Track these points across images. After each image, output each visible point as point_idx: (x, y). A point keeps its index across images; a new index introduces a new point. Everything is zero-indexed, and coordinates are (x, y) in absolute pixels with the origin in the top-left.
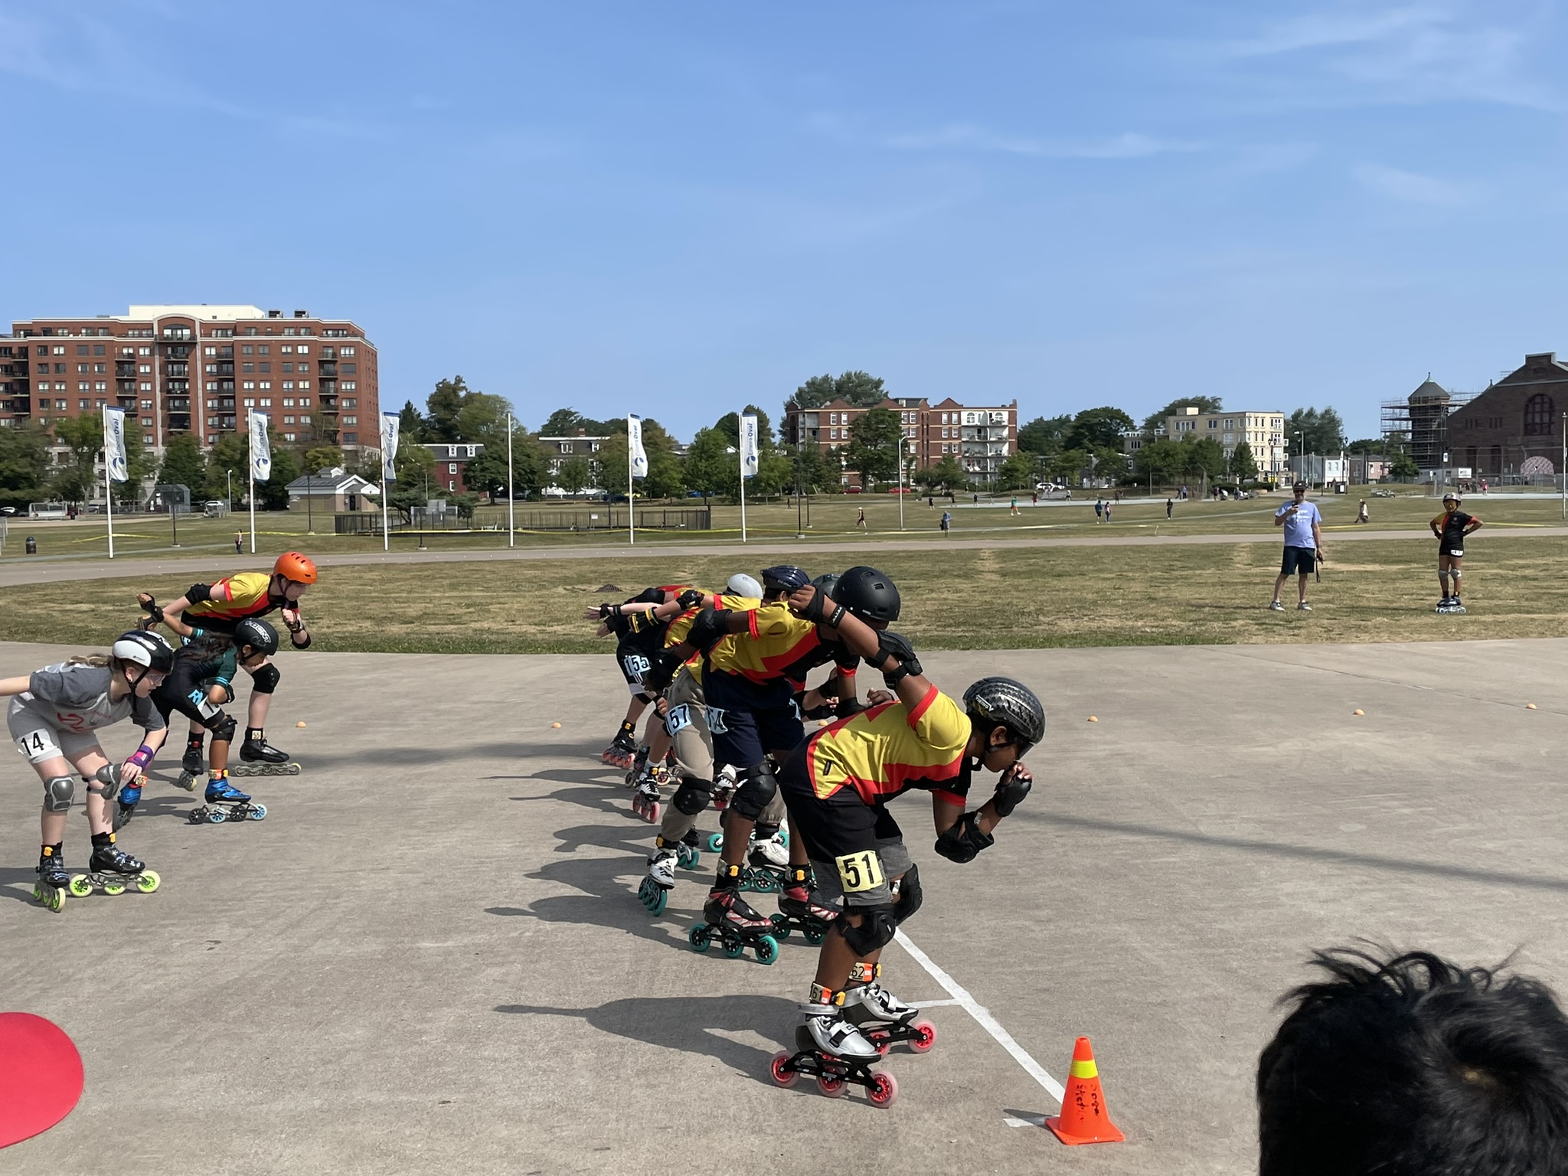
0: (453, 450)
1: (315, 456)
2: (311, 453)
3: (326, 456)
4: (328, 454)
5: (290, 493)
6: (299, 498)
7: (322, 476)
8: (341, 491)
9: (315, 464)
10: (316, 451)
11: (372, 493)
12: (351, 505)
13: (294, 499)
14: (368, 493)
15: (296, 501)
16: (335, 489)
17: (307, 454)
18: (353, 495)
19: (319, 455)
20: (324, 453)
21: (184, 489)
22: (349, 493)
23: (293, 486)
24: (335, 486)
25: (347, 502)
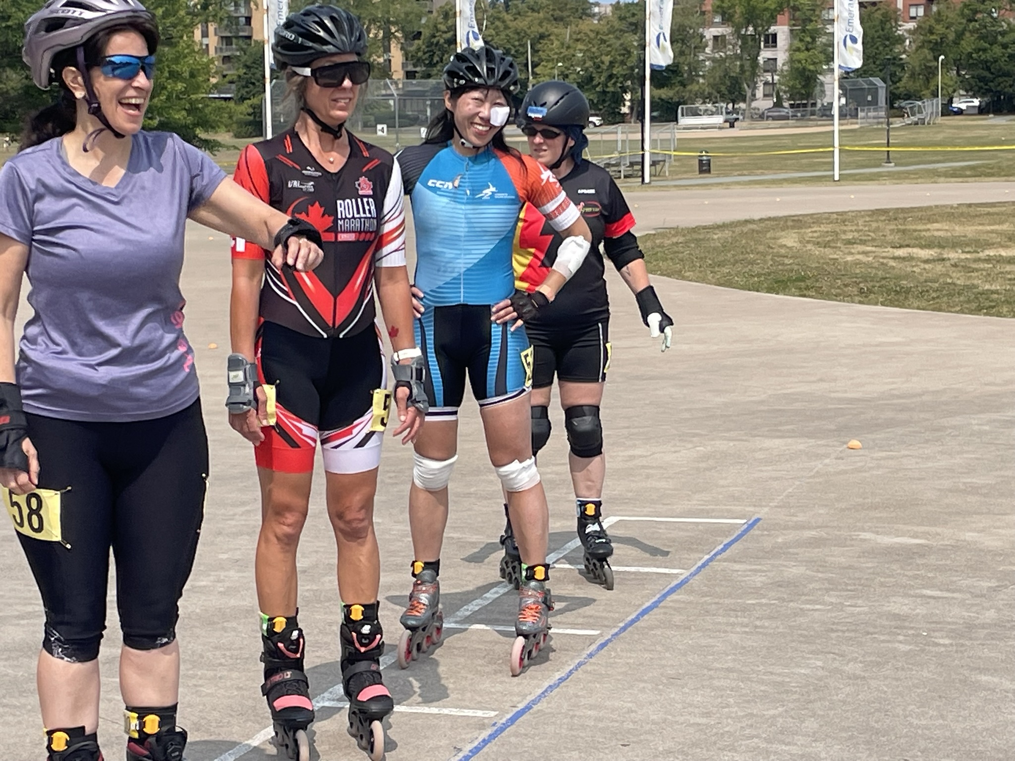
21: (879, 85)
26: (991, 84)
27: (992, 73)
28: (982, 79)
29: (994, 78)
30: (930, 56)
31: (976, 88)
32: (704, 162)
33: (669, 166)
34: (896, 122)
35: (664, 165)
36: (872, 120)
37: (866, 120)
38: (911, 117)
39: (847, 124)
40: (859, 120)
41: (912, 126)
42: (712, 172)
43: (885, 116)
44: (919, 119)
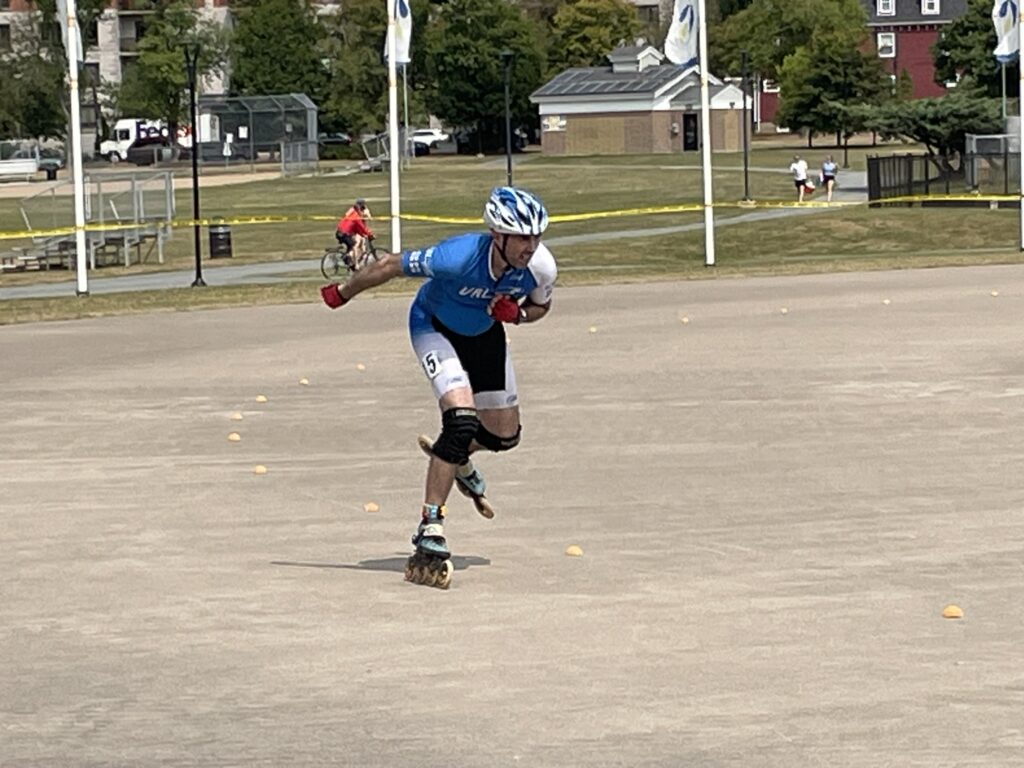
1: (575, 21)
2: (564, 14)
3: (602, 19)
4: (608, 14)
5: (542, 110)
6: (564, 123)
7: (617, 68)
8: (664, 105)
9: (577, 40)
10: (580, 9)
11: (735, 107)
12: (686, 138)
13: (552, 125)
14: (729, 107)
15: (557, 129)
16: (652, 99)
17: (556, 18)
18: (692, 113)
19: (587, 18)
20: (599, 12)
21: (307, 106)
22: (683, 108)
23: (548, 93)
24: (652, 91)
25: (676, 131)
26: (478, 105)
27: (478, 86)
28: (462, 96)
29: (482, 95)
30: (375, 60)
31: (453, 112)
32: (221, 237)
33: (164, 246)
34: (343, 168)
35: (154, 245)
36: (301, 164)
37: (293, 165)
38: (370, 159)
39: (251, 172)
40: (282, 165)
41: (373, 173)
42: (234, 255)
43: (317, 158)
44: (382, 162)
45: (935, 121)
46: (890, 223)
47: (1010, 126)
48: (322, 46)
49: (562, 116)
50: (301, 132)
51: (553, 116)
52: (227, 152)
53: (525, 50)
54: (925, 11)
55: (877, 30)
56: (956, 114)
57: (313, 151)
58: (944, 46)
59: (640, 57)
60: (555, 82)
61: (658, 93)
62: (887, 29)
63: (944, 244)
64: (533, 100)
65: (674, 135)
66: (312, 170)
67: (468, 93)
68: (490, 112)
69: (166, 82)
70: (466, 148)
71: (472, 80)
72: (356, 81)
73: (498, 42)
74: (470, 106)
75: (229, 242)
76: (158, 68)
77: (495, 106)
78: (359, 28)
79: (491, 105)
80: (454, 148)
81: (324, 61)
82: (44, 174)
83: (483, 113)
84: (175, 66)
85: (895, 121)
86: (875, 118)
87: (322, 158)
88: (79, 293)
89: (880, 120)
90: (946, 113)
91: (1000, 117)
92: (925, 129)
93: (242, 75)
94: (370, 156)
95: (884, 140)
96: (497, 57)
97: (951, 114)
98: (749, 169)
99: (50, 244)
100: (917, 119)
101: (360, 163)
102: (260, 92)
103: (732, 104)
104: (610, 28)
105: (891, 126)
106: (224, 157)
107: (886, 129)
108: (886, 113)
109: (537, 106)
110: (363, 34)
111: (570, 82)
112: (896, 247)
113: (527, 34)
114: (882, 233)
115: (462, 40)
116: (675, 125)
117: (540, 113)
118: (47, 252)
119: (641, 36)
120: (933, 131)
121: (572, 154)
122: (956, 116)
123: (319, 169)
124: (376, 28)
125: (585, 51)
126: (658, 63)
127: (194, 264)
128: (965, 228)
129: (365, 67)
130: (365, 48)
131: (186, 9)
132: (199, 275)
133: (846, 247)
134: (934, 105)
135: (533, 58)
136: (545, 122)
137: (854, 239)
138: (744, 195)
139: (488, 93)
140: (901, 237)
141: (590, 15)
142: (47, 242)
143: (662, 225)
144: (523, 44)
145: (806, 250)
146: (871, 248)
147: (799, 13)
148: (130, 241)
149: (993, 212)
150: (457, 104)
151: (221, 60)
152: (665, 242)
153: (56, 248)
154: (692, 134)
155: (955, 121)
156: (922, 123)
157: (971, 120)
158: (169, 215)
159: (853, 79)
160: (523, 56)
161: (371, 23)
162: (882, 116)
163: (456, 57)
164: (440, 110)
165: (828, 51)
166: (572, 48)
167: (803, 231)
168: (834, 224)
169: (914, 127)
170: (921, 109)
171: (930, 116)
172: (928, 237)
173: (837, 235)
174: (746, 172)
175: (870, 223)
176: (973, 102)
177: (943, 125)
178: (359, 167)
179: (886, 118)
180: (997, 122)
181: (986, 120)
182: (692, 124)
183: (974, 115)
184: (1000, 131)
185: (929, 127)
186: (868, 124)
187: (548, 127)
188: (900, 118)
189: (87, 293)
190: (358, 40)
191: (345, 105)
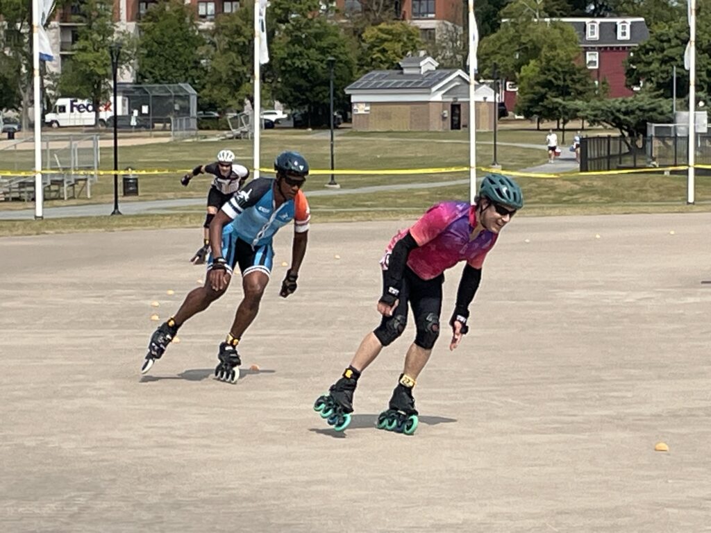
0: (593, 27)
1: (377, 38)
2: (370, 33)
3: (396, 37)
4: (400, 34)
5: (353, 99)
6: (368, 108)
7: (406, 71)
8: (438, 97)
9: (378, 51)
10: (380, 30)
11: (487, 100)
12: (452, 121)
13: (360, 109)
14: (482, 100)
15: (363, 112)
16: (429, 94)
17: (364, 35)
18: (457, 103)
19: (385, 36)
20: (394, 32)
21: (190, 92)
22: (451, 100)
23: (358, 87)
24: (430, 88)
25: (446, 116)
26: (308, 94)
27: (309, 81)
28: (298, 88)
29: (312, 87)
30: (238, 61)
31: (291, 99)
32: (131, 181)
33: (91, 187)
34: (213, 136)
35: (85, 185)
36: (185, 132)
37: (179, 133)
38: (234, 130)
39: (150, 137)
40: (171, 133)
41: (235, 140)
42: (140, 194)
43: (196, 128)
44: (242, 132)
45: (626, 113)
46: (595, 183)
47: (678, 119)
48: (201, 51)
49: (367, 103)
50: (185, 111)
51: (361, 102)
52: (133, 122)
53: (342, 57)
54: (620, 37)
55: (586, 49)
56: (641, 109)
57: (194, 123)
58: (632, 61)
59: (422, 64)
60: (363, 80)
61: (434, 89)
62: (593, 49)
63: (633, 198)
64: (347, 92)
65: (444, 118)
66: (192, 137)
67: (301, 86)
68: (317, 99)
69: (92, 73)
70: (299, 124)
71: (304, 76)
72: (224, 76)
73: (323, 51)
74: (303, 94)
75: (136, 185)
76: (87, 63)
77: (321, 95)
78: (227, 39)
79: (318, 94)
80: (291, 123)
81: (203, 62)
82: (6, 135)
83: (312, 101)
84: (99, 62)
85: (599, 113)
86: (585, 110)
87: (200, 128)
88: (36, 217)
89: (588, 112)
90: (635, 107)
91: (672, 111)
92: (619, 119)
93: (144, 70)
94: (234, 128)
95: (591, 125)
96: (322, 62)
97: (638, 108)
98: (497, 143)
99: (12, 184)
100: (614, 111)
101: (226, 132)
102: (156, 81)
103: (485, 98)
104: (402, 43)
105: (595, 116)
106: (132, 126)
107: (592, 118)
108: (593, 107)
109: (349, 96)
110: (230, 44)
111: (373, 80)
112: (600, 199)
113: (344, 46)
114: (589, 189)
115: (298, 49)
116: (445, 112)
117: (352, 101)
118: (10, 189)
119: (423, 50)
120: (625, 120)
121: (373, 130)
122: (641, 110)
123: (197, 136)
124: (238, 40)
125: (384, 59)
126: (434, 69)
127: (114, 199)
128: (647, 187)
129: (232, 66)
130: (231, 53)
131: (107, 23)
132: (116, 207)
133: (564, 199)
134: (626, 102)
135: (346, 63)
136: (355, 107)
137: (570, 193)
138: (493, 160)
139: (316, 85)
140: (604, 193)
141: (387, 34)
142: (10, 182)
143: (437, 180)
144: (341, 53)
145: (537, 200)
146: (581, 200)
147: (533, 36)
148: (68, 182)
149: (666, 177)
150: (294, 93)
151: (130, 59)
152: (439, 193)
153: (17, 186)
154: (456, 118)
155: (641, 113)
156: (618, 114)
157: (651, 113)
158: (96, 165)
159: (569, 82)
160: (341, 61)
161: (236, 36)
162: (589, 109)
163: (294, 61)
164: (281, 97)
165: (552, 63)
166: (374, 56)
167: (535, 187)
168: (556, 183)
169: (612, 117)
170: (617, 104)
171: (623, 110)
172: (621, 193)
173: (558, 190)
174: (495, 145)
175: (581, 183)
176: (653, 100)
177: (632, 116)
178: (225, 136)
179: (592, 111)
180: (670, 115)
181: (662, 113)
182: (457, 112)
183: (654, 110)
184: (671, 121)
185: (622, 117)
186: (579, 114)
187: (357, 110)
188: (602, 110)
189: (42, 217)
190: (226, 47)
191: (216, 92)
